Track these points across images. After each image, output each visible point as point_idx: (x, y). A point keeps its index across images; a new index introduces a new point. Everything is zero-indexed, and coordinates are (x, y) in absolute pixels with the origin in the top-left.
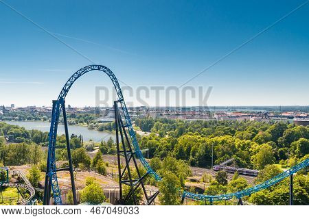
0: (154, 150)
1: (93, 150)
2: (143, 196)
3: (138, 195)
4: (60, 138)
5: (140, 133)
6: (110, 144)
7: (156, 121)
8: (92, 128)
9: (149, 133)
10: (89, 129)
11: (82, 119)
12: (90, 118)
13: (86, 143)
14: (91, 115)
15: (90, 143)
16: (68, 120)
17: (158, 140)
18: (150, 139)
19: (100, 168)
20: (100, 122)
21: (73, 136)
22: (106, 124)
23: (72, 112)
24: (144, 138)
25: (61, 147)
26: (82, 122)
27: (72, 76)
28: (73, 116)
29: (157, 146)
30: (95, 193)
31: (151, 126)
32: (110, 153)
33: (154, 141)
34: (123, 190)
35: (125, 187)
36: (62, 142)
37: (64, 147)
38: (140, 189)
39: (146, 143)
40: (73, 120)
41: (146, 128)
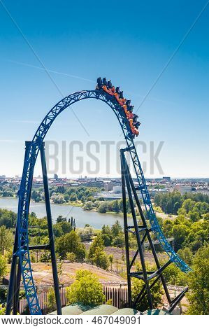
0: (182, 240)
1: (91, 240)
2: (164, 297)
3: (156, 295)
4: (40, 222)
5: (161, 215)
6: (115, 230)
7: (186, 198)
8: (89, 208)
9: (174, 217)
10: (85, 210)
11: (74, 195)
12: (87, 194)
13: (80, 229)
14: (88, 189)
15: (86, 229)
16: (54, 196)
17: (189, 226)
18: (176, 224)
19: (98, 259)
20: (102, 199)
21: (59, 220)
22: (112, 202)
23: (60, 185)
24: (168, 222)
25: (41, 235)
26: (75, 200)
27: (56, 105)
28: (61, 190)
29: (187, 234)
30: (89, 289)
31: (179, 206)
32: (115, 244)
33: (182, 225)
34: (132, 287)
35: (137, 283)
36: (44, 228)
37: (46, 234)
38: (159, 287)
39: (169, 229)
40: (61, 196)
41: (171, 208)
